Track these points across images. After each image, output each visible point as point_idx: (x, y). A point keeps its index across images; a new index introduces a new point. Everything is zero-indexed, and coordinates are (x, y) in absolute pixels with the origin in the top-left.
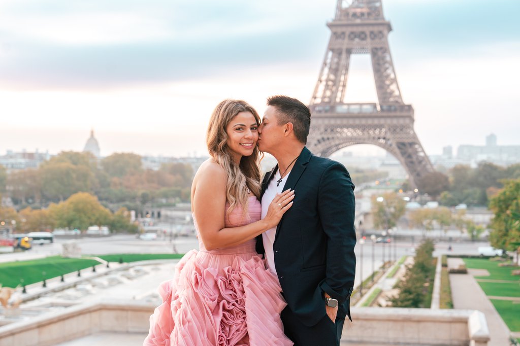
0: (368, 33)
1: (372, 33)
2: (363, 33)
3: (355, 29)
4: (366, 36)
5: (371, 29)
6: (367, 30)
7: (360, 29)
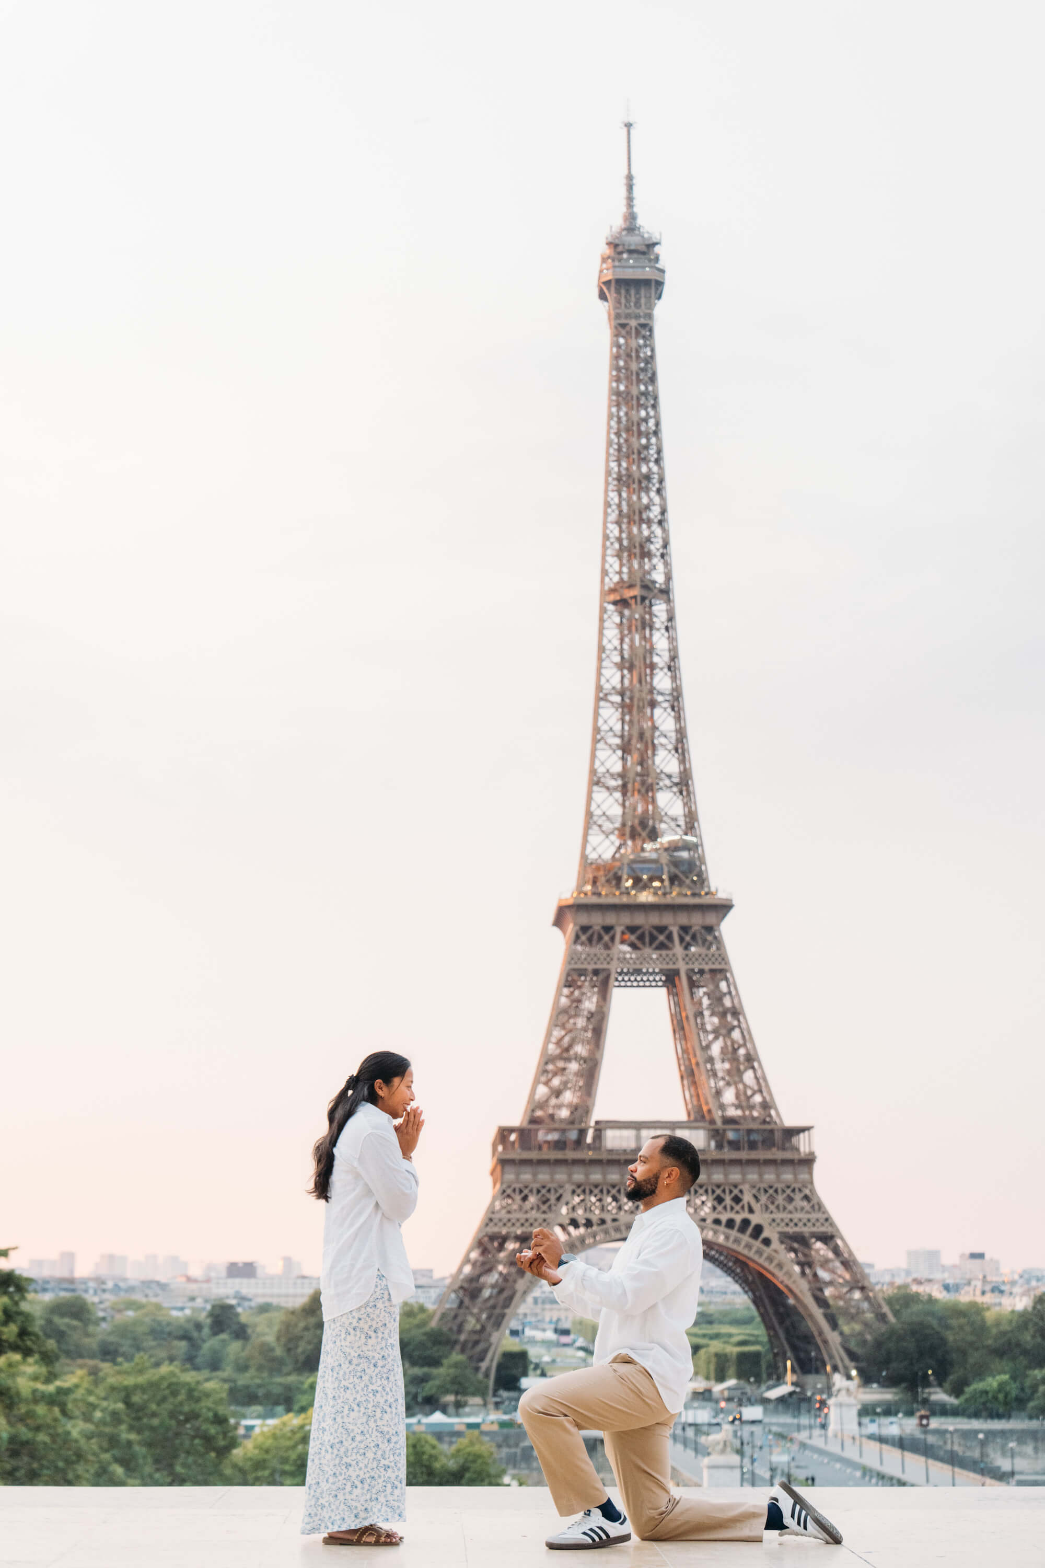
0: (675, 931)
1: (685, 929)
2: (661, 929)
3: (639, 919)
4: (670, 937)
5: (683, 919)
6: (673, 922)
7: (655, 919)
